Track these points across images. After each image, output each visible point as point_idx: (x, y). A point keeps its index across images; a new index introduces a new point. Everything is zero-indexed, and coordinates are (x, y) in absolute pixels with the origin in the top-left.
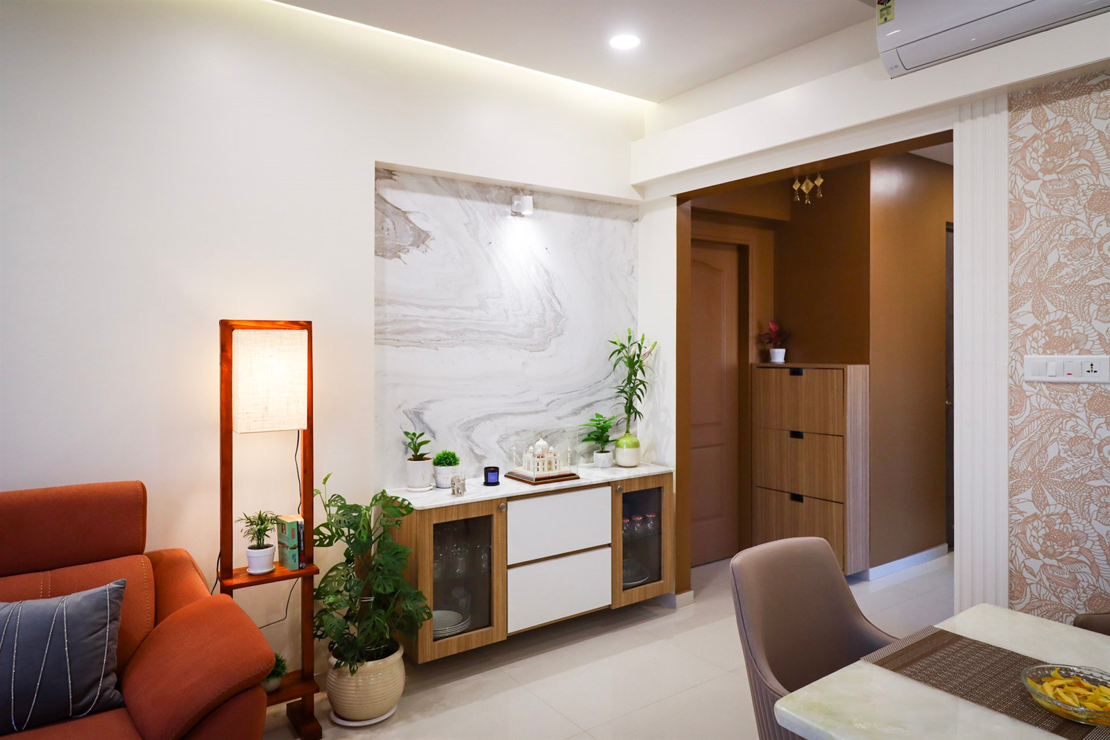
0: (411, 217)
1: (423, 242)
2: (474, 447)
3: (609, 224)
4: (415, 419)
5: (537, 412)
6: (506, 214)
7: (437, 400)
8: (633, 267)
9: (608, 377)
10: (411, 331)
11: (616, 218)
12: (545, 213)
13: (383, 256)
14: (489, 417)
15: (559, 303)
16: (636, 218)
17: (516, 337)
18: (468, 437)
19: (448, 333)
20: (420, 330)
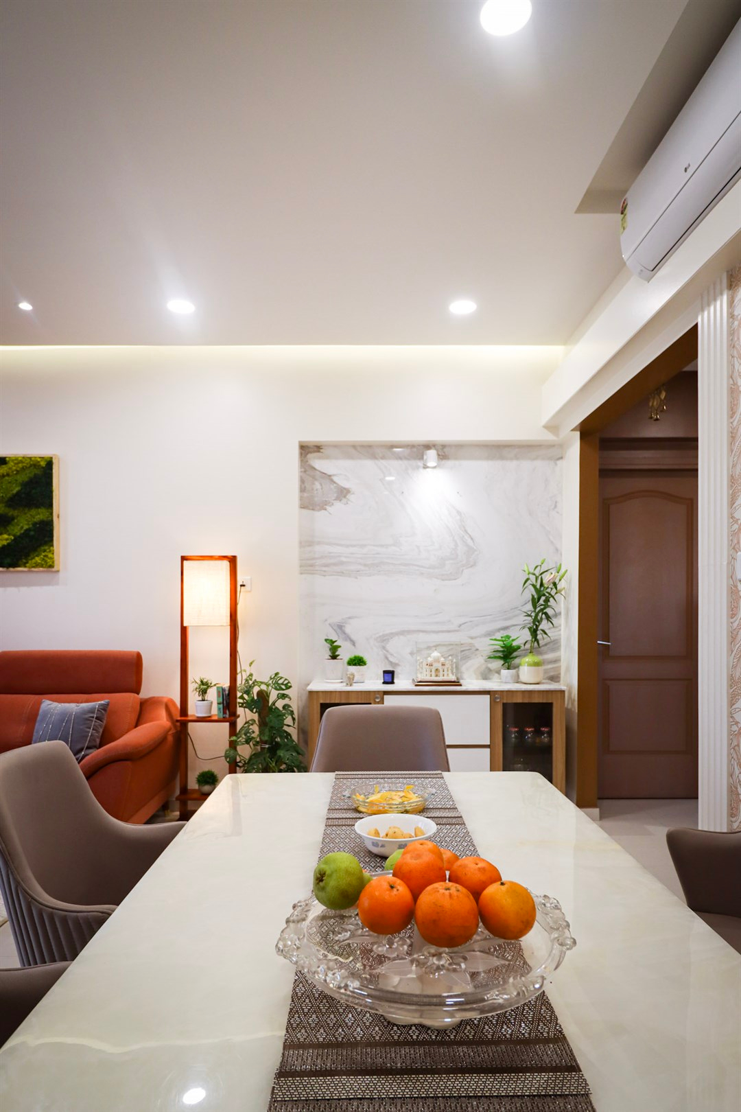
0: (335, 479)
1: (345, 497)
2: (389, 656)
3: (526, 465)
4: (338, 630)
5: (449, 631)
6: (418, 467)
7: (356, 617)
8: (556, 502)
9: (526, 604)
10: (334, 564)
11: (536, 458)
12: (457, 462)
13: (313, 509)
14: (402, 633)
15: (472, 539)
16: (560, 456)
17: (429, 568)
18: (384, 648)
19: (365, 565)
20: (342, 563)
